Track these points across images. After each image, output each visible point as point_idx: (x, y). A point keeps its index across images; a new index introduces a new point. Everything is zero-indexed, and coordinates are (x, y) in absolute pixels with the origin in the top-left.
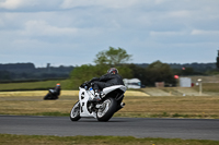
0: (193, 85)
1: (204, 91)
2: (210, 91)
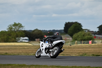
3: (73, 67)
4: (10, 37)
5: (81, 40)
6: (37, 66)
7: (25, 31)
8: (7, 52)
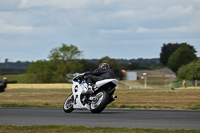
0: (138, 78)
1: (148, 84)
2: (154, 84)
3: (177, 131)
4: (54, 73)
5: (194, 79)
6: (107, 128)
7: (83, 62)
8: (48, 101)
